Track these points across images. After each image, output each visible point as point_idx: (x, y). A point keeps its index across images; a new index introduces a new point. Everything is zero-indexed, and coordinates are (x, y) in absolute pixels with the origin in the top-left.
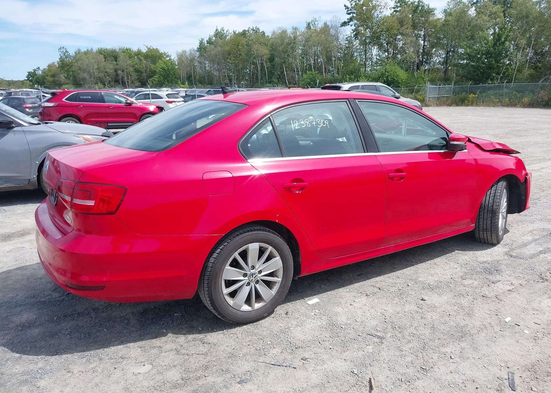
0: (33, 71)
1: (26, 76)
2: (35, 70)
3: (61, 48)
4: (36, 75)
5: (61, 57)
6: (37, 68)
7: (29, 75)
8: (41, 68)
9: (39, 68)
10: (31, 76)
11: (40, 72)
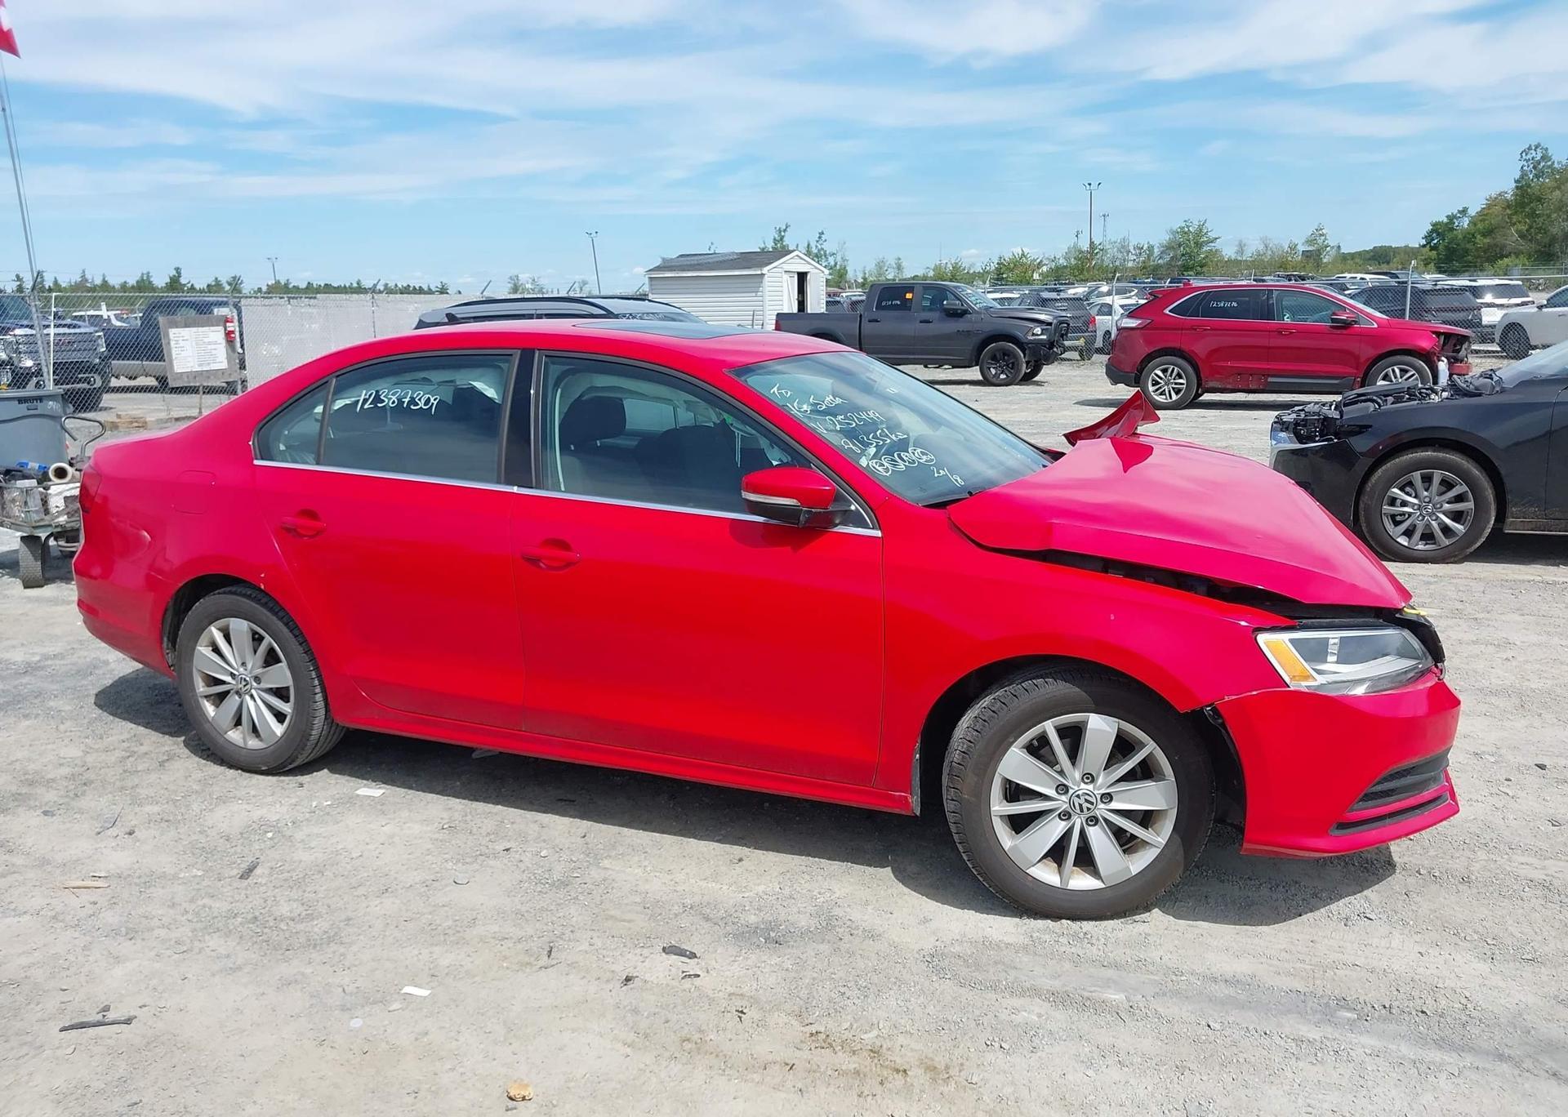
0: (1445, 220)
1: (1424, 233)
2: (1451, 218)
3: (1530, 148)
4: (1452, 229)
5: (1524, 175)
6: (1459, 212)
7: (1432, 231)
8: (1472, 212)
9: (1464, 211)
10: (1438, 234)
11: (1465, 222)
